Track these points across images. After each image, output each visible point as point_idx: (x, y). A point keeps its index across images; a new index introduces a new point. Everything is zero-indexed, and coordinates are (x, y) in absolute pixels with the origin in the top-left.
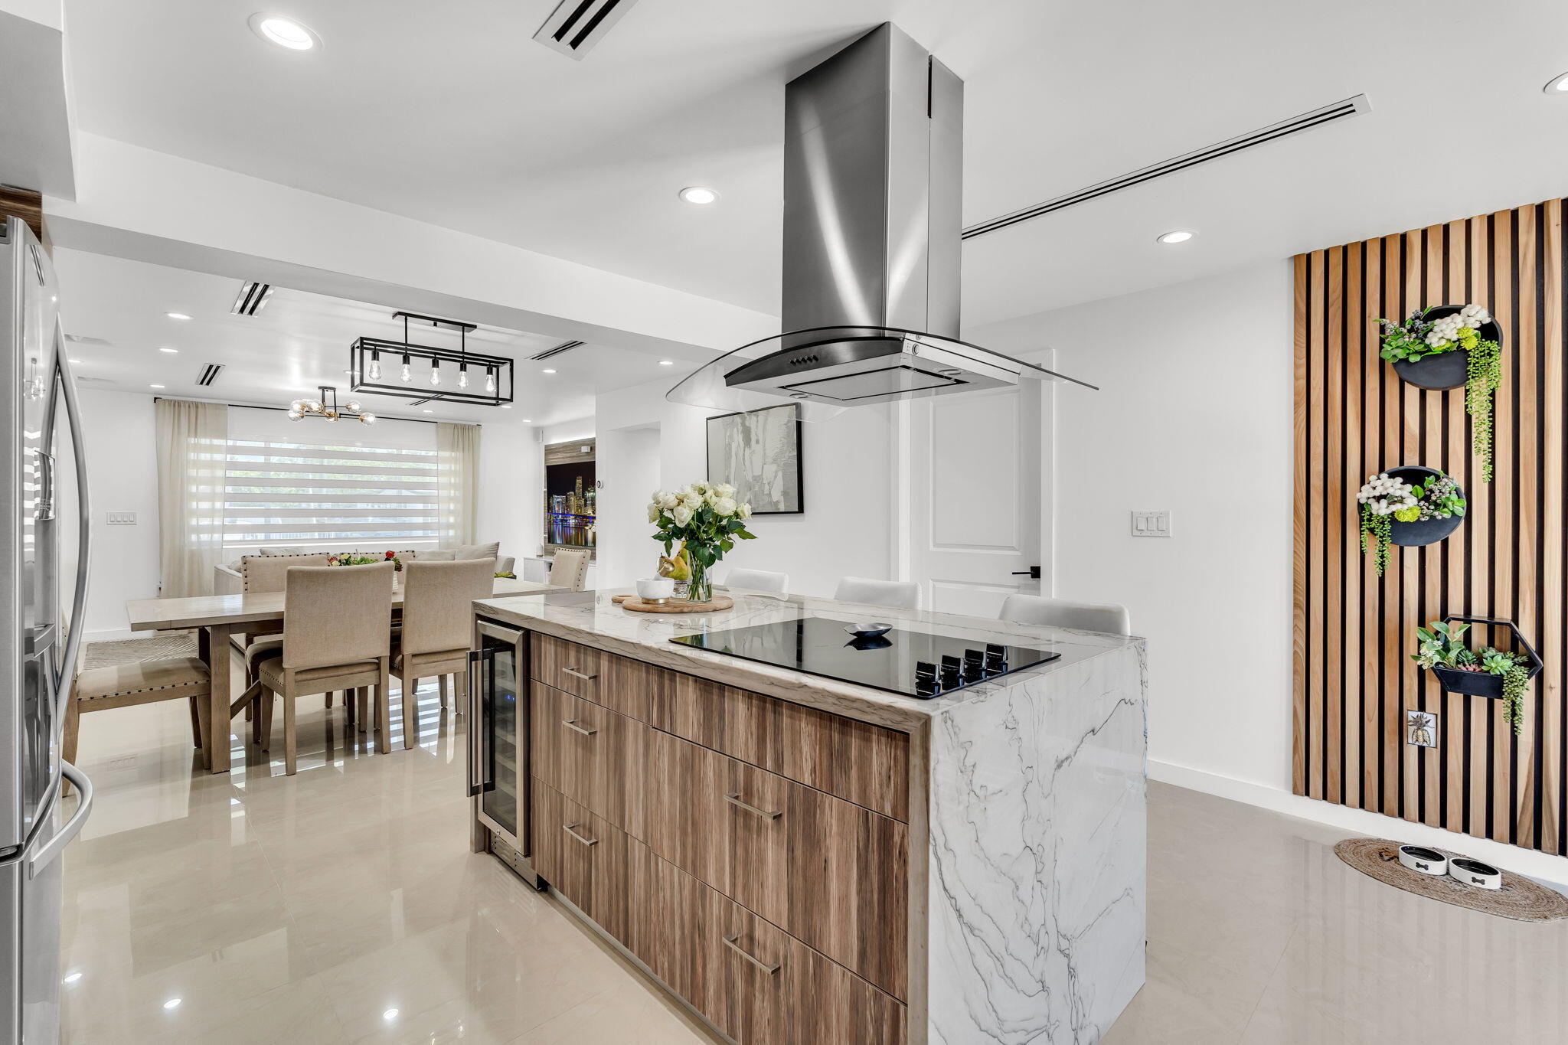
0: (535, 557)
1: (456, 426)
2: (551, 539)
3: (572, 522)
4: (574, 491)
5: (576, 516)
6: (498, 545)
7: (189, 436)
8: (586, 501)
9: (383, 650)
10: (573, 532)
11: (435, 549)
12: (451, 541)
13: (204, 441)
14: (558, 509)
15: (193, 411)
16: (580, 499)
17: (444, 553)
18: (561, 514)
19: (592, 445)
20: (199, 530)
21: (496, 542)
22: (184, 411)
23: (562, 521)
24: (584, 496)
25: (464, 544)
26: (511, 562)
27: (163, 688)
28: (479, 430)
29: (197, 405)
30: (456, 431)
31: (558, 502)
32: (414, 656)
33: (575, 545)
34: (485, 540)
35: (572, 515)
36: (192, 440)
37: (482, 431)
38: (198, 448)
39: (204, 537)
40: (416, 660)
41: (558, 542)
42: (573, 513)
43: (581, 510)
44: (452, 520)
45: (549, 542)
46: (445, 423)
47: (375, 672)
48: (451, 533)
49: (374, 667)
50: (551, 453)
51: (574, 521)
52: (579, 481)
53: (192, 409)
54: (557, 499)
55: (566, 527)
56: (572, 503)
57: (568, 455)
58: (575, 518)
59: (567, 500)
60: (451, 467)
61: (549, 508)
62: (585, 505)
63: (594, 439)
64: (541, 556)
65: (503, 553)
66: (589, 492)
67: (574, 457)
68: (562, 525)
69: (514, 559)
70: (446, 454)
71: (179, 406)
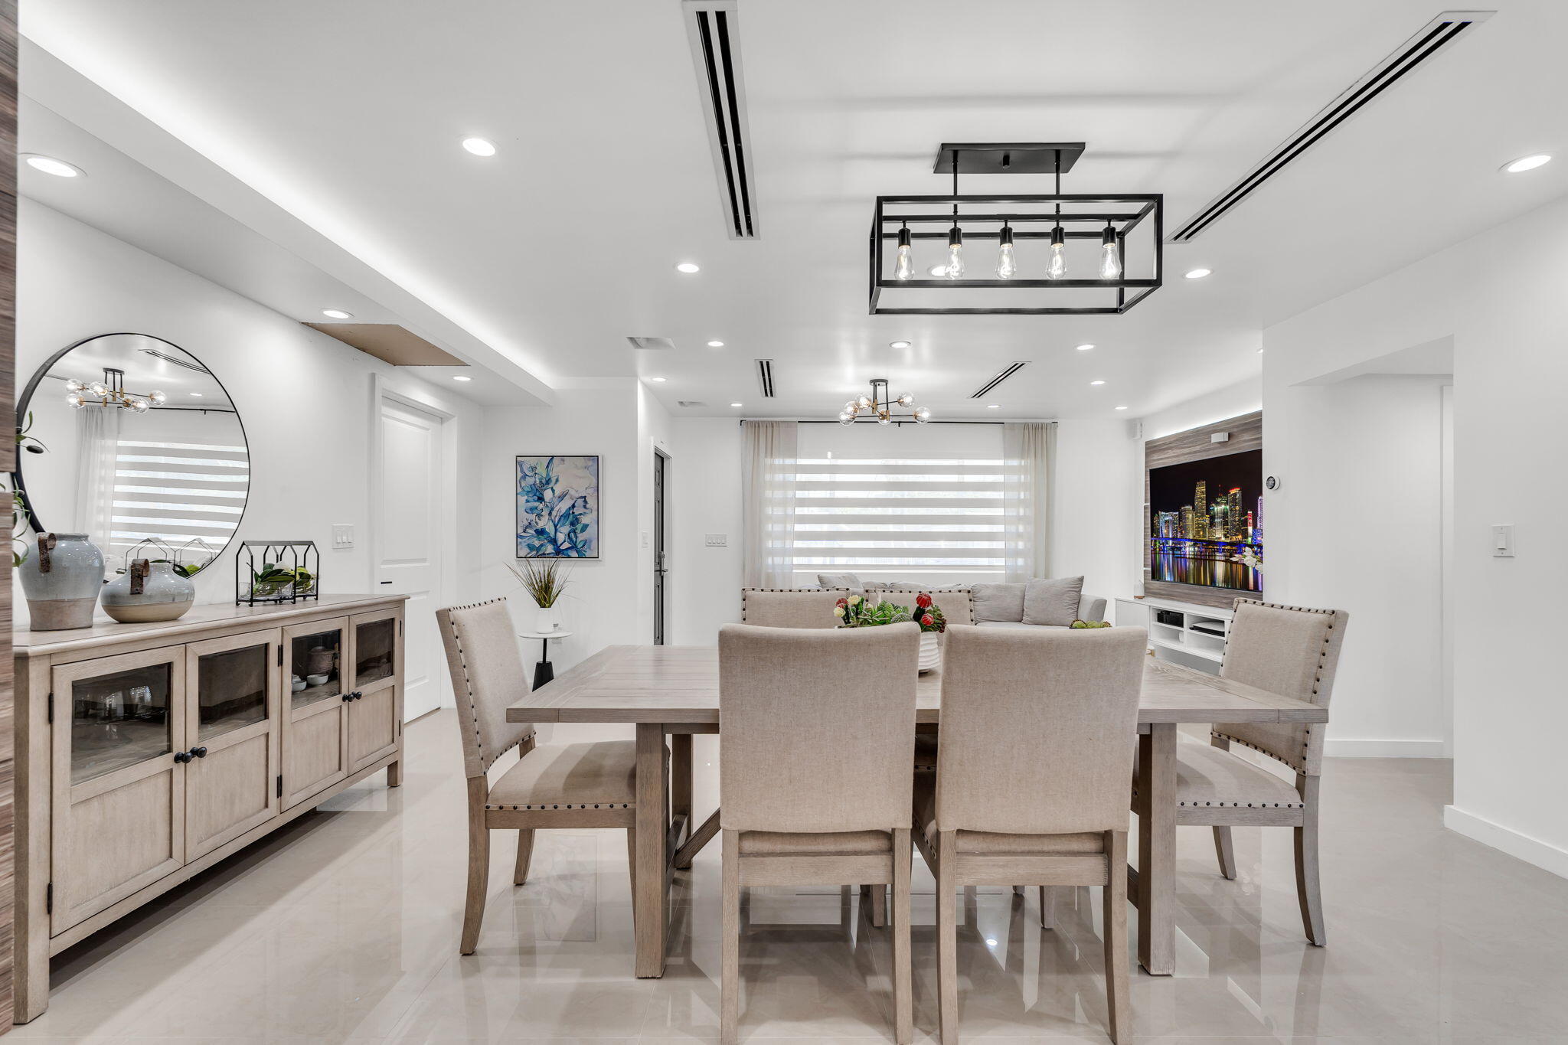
0: (1132, 599)
1: (1026, 426)
2: (1156, 573)
3: (1189, 549)
4: (1193, 504)
5: (1196, 542)
6: (1081, 579)
7: (766, 457)
8: (1212, 518)
9: (898, 815)
10: (1191, 565)
11: (1002, 582)
12: (1019, 572)
13: (778, 461)
14: (1166, 531)
15: (770, 430)
16: (1202, 516)
17: (1011, 587)
18: (1173, 539)
19: (1253, 423)
20: (773, 553)
21: (1079, 575)
22: (762, 430)
23: (1173, 549)
24: (1208, 511)
25: (1035, 577)
26: (1101, 605)
27: (583, 807)
28: (1055, 428)
29: (772, 424)
30: (1026, 432)
31: (1166, 522)
32: (960, 832)
33: (1194, 584)
34: (1064, 572)
35: (1189, 540)
36: (768, 461)
37: (1059, 431)
38: (774, 469)
39: (778, 560)
40: (964, 844)
41: (1168, 578)
42: (1191, 537)
43: (1204, 532)
44: (1021, 545)
45: (1153, 577)
46: (1014, 423)
47: (884, 857)
48: (1020, 562)
49: (882, 844)
50: (1154, 452)
51: (1192, 549)
52: (1201, 489)
53: (768, 428)
54: (1166, 517)
55: (1179, 557)
56: (1189, 522)
57: (1187, 450)
58: (1194, 545)
59: (1181, 518)
60: (1020, 479)
61: (1154, 530)
62: (1212, 524)
63: (1260, 414)
64: (1141, 598)
65: (1089, 593)
66: (1218, 504)
67: (1195, 452)
68: (1173, 554)
69: (1106, 601)
70: (1015, 462)
71: (759, 427)
